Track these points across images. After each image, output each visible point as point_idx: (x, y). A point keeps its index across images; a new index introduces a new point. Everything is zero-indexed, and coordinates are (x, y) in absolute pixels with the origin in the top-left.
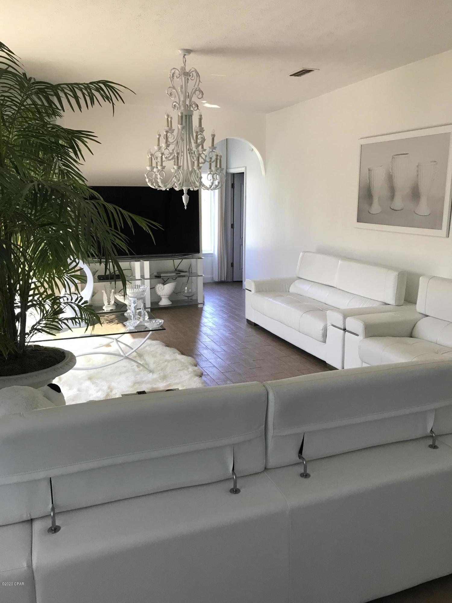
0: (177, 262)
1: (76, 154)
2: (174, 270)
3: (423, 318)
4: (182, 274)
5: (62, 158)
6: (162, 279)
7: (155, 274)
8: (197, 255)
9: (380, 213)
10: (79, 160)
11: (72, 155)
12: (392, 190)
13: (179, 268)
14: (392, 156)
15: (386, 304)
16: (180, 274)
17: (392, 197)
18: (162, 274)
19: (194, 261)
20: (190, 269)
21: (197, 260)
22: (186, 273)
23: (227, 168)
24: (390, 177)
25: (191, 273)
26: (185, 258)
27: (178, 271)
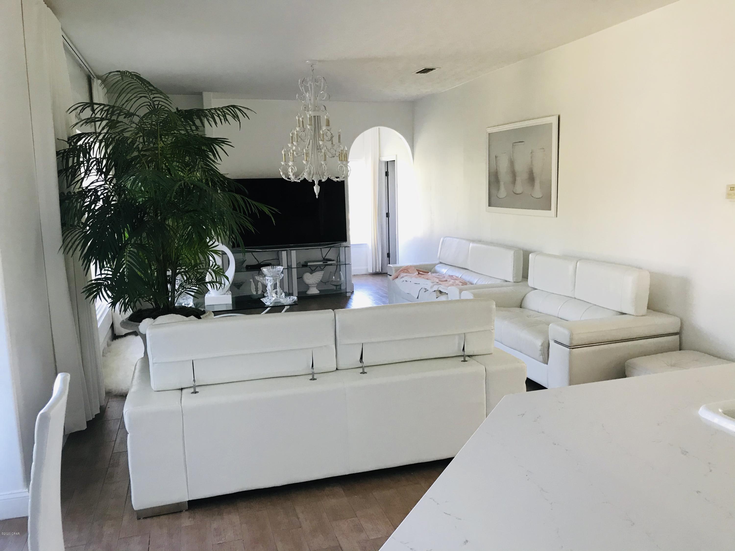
0: (325, 251)
1: (214, 155)
2: (322, 259)
3: (531, 291)
4: (329, 262)
5: (203, 160)
6: (310, 267)
7: (302, 262)
8: (344, 244)
9: (505, 197)
10: (217, 161)
11: (212, 157)
12: (514, 175)
13: (327, 258)
14: (513, 144)
15: (506, 281)
16: (327, 263)
17: (514, 181)
18: (308, 263)
19: (342, 249)
20: (338, 258)
21: (345, 248)
22: (334, 262)
23: (380, 156)
24: (512, 163)
25: (340, 261)
26: (333, 247)
27: (325, 260)
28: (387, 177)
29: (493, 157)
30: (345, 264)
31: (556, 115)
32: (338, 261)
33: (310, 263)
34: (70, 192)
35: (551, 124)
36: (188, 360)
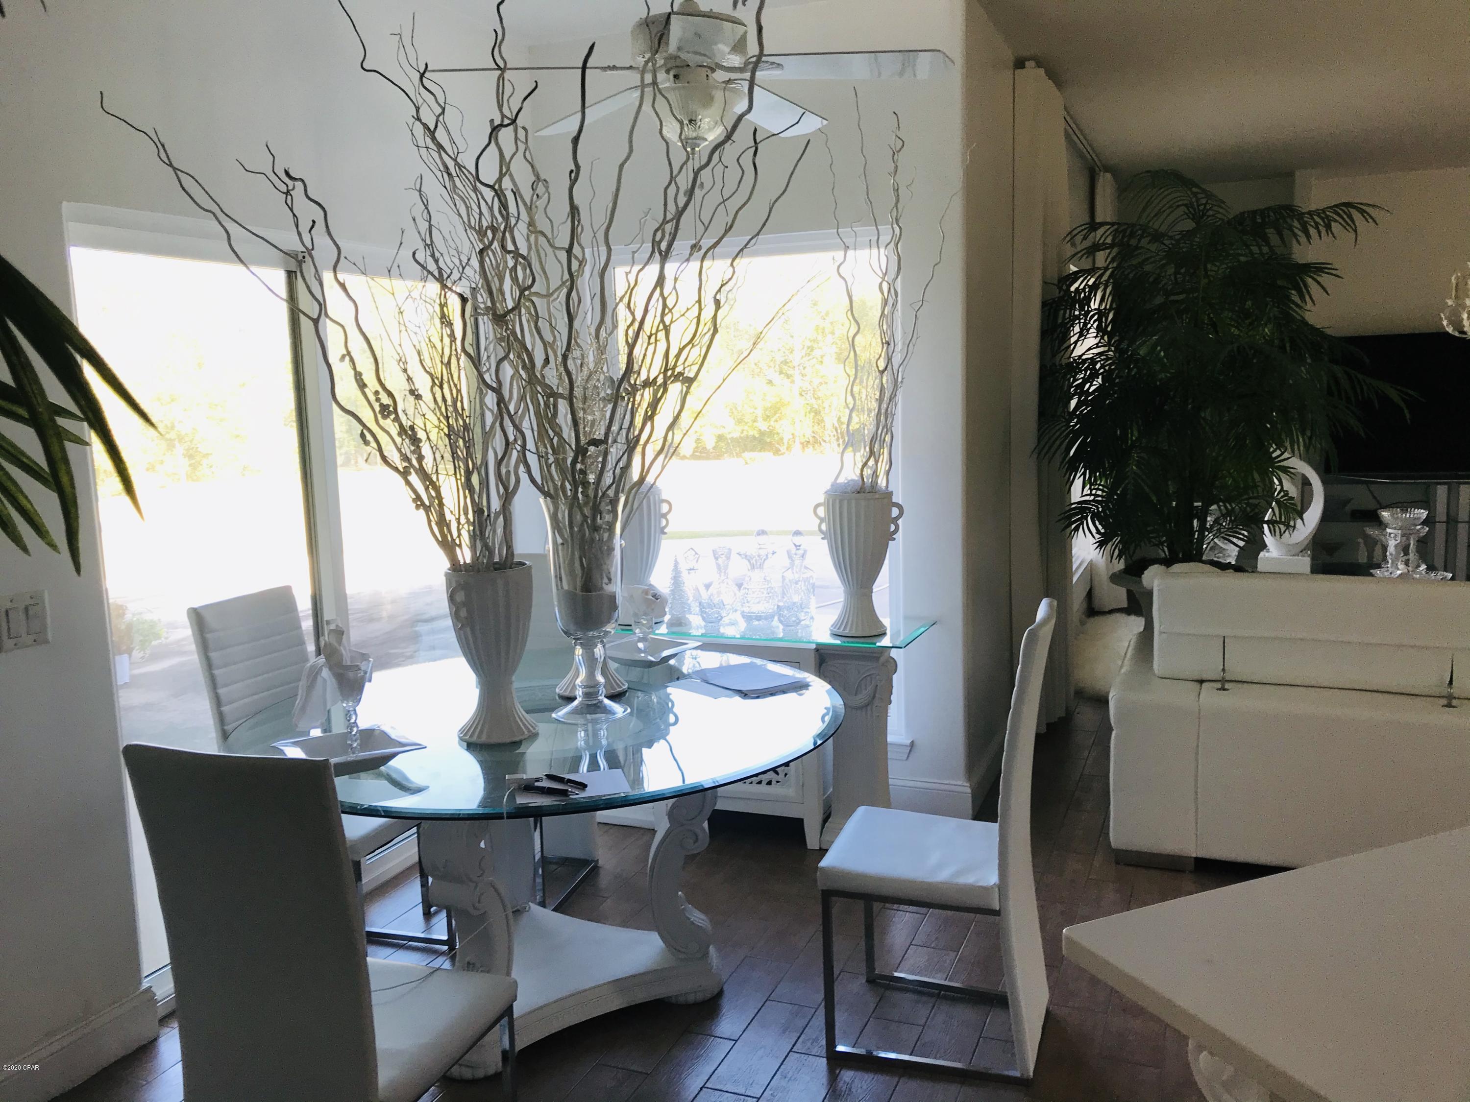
1: (1302, 296)
5: (1279, 305)
10: (1306, 305)
11: (1296, 299)
34: (1054, 364)
36: (1217, 636)
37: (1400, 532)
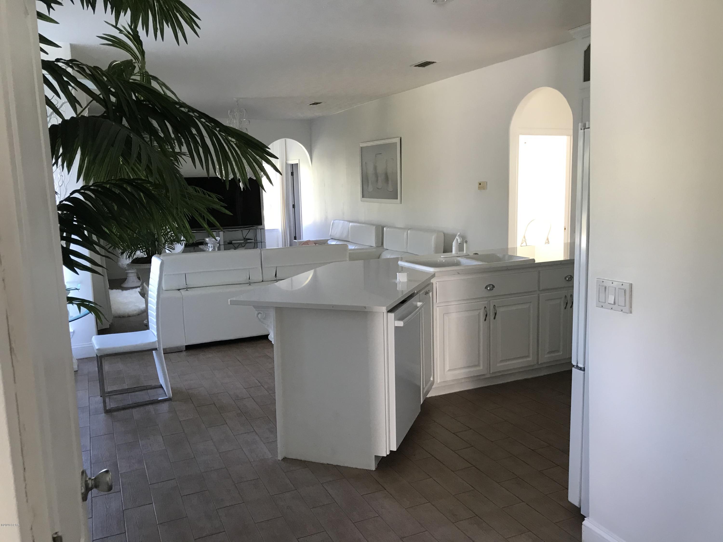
0: (245, 232)
2: (242, 238)
3: (385, 250)
4: (249, 241)
7: (228, 241)
8: (260, 227)
9: (372, 191)
12: (376, 175)
13: (247, 237)
14: (375, 155)
15: (372, 247)
16: (247, 241)
17: (377, 180)
18: (233, 242)
19: (259, 232)
20: (256, 238)
21: (261, 230)
22: (252, 240)
23: (286, 160)
24: (375, 168)
25: (257, 241)
26: (251, 229)
27: (246, 239)
28: (292, 176)
29: (364, 163)
30: (261, 242)
31: (399, 137)
32: (256, 240)
33: (234, 242)
35: (396, 143)
36: (184, 274)
37: (212, 245)
